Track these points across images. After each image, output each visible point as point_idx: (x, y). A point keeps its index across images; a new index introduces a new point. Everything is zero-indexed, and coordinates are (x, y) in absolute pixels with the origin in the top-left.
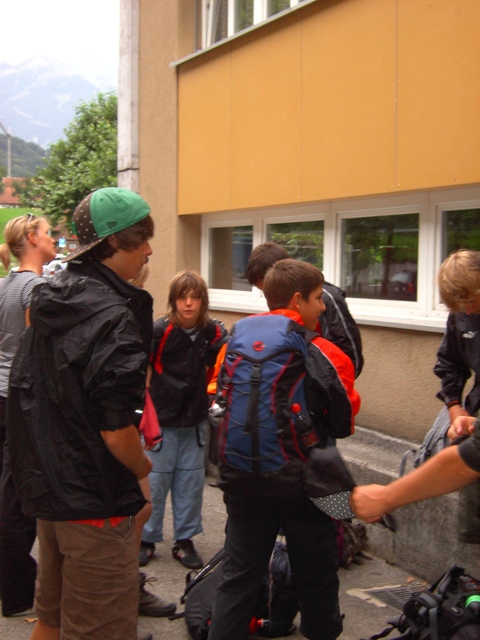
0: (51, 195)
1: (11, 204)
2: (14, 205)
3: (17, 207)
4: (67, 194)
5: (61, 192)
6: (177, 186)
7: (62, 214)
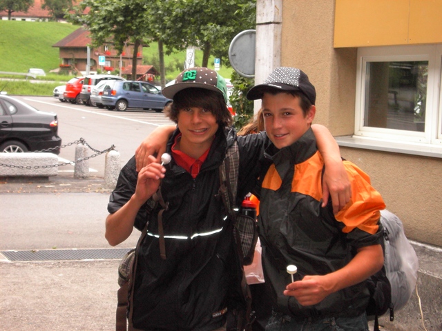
0: (100, 11)
1: (40, 18)
2: (44, 18)
3: (47, 20)
4: (116, 10)
5: (110, 8)
6: (334, 16)
7: (110, 31)
